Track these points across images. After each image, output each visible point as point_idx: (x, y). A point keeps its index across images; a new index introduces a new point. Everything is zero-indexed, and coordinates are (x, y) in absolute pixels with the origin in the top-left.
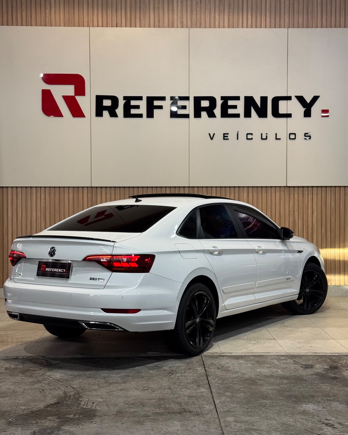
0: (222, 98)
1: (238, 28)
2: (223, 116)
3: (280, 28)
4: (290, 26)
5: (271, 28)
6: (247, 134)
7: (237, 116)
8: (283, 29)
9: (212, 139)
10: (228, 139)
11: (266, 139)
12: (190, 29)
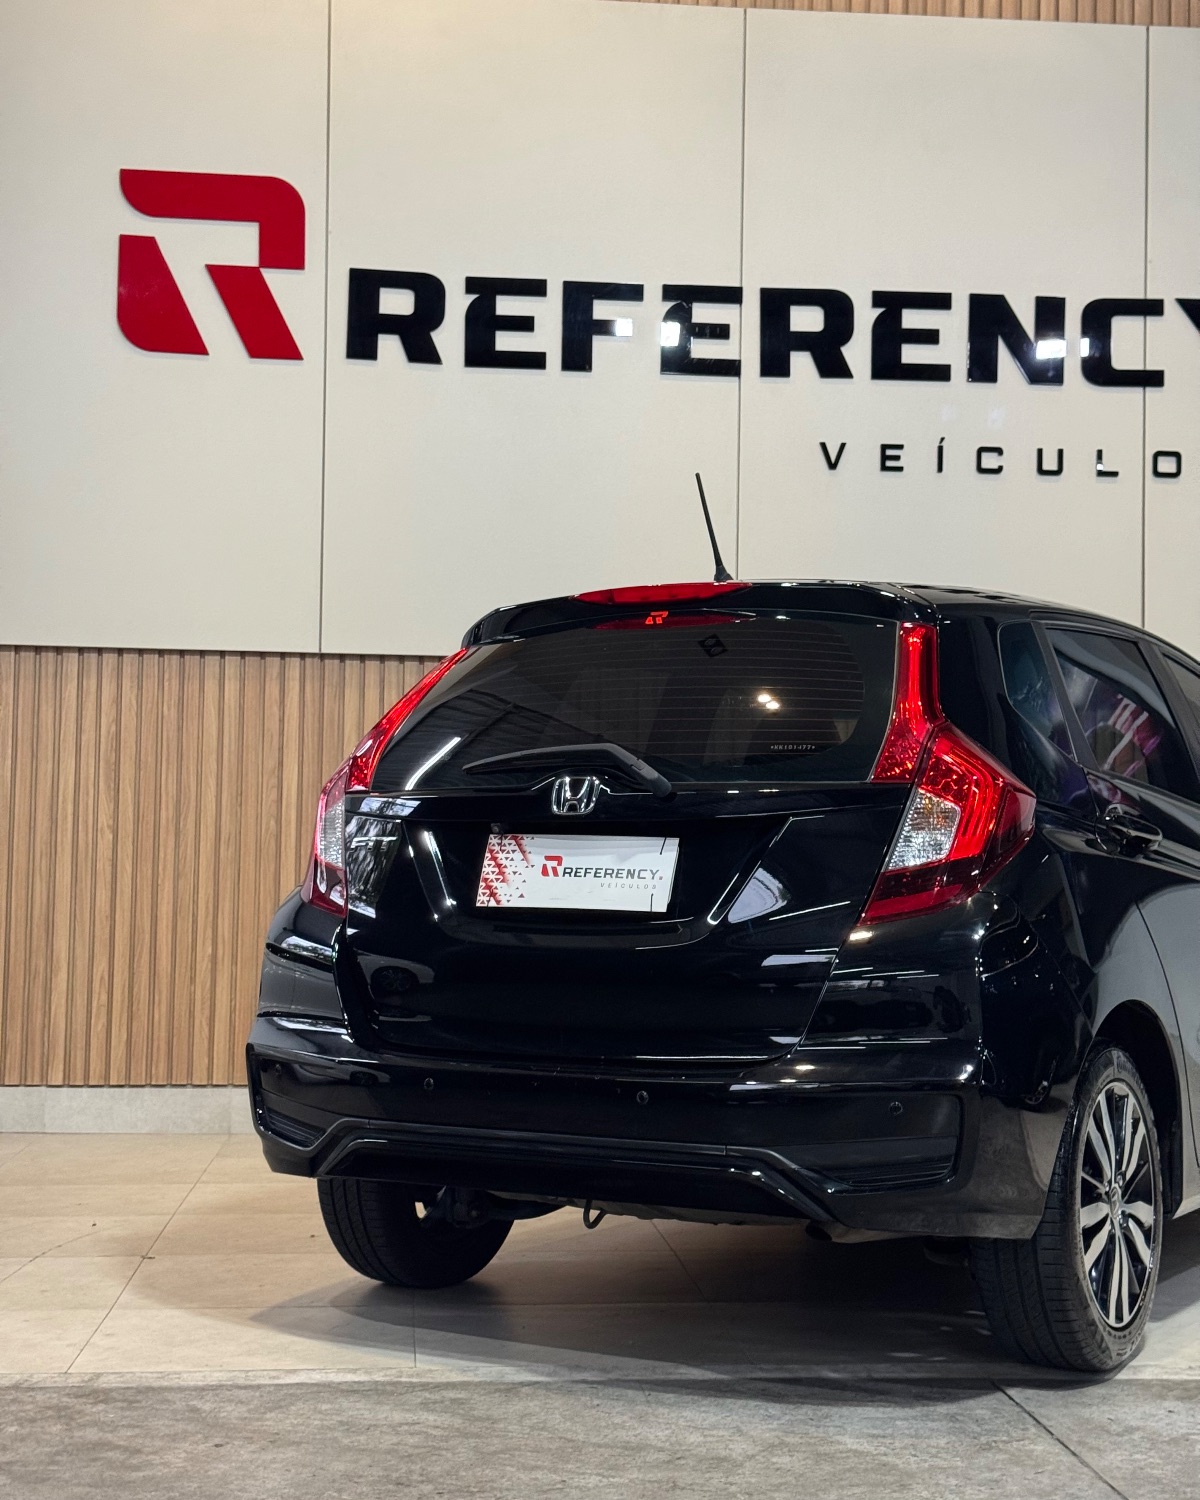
0: (879, 298)
1: (944, 14)
2: (878, 373)
3: (1114, 21)
4: (1155, 20)
5: (1076, 20)
6: (981, 450)
7: (940, 373)
8: (1128, 27)
9: (833, 466)
10: (900, 469)
11: (1058, 472)
12: (749, 10)
